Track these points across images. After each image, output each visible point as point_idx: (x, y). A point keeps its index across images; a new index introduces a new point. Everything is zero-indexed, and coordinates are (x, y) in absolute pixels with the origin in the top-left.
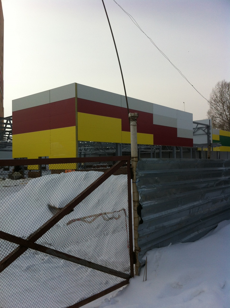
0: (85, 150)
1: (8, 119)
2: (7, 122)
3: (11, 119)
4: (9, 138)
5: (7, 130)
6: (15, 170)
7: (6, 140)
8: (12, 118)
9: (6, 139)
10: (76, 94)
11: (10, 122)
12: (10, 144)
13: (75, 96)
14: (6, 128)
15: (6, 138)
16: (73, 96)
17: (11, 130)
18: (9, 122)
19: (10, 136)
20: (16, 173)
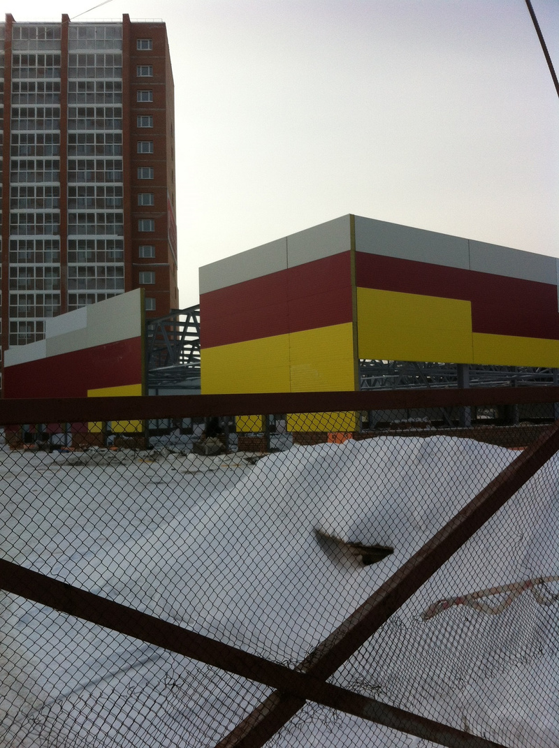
0: (370, 385)
1: (190, 312)
2: (188, 319)
3: (198, 313)
4: (191, 357)
5: (187, 338)
6: (208, 433)
7: (185, 363)
8: (199, 310)
9: (186, 360)
10: (353, 243)
11: (195, 319)
12: (196, 373)
13: (349, 248)
14: (185, 333)
15: (186, 358)
16: (345, 246)
17: (197, 338)
18: (191, 320)
19: (195, 353)
20: (210, 439)
